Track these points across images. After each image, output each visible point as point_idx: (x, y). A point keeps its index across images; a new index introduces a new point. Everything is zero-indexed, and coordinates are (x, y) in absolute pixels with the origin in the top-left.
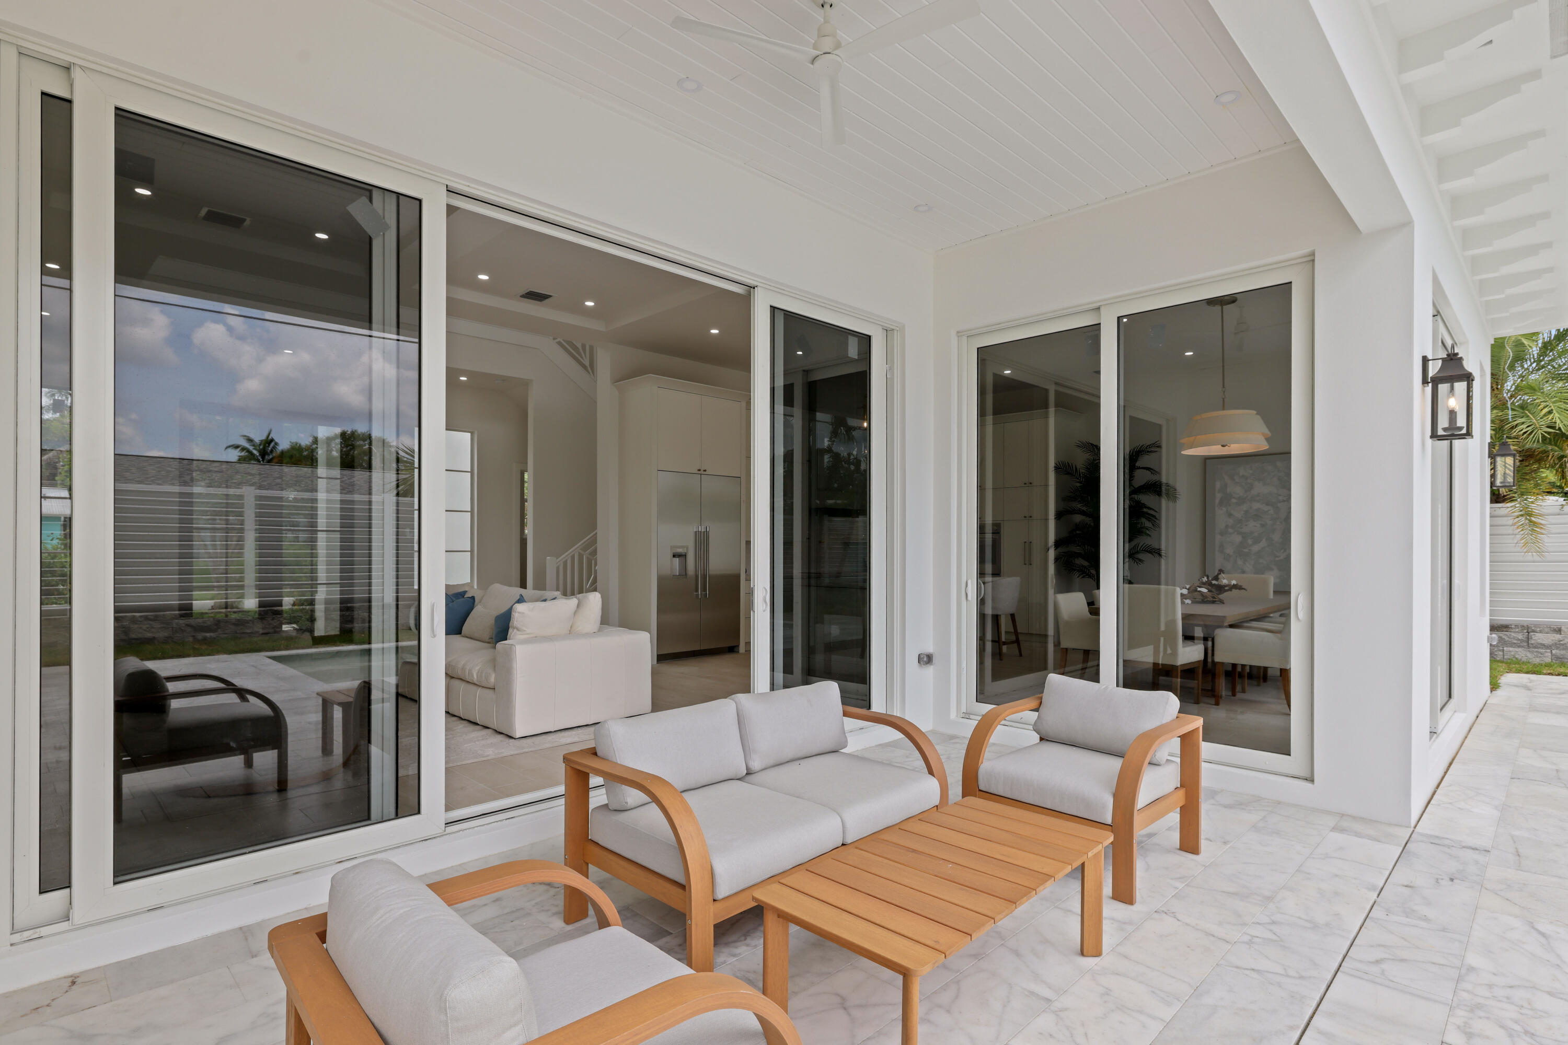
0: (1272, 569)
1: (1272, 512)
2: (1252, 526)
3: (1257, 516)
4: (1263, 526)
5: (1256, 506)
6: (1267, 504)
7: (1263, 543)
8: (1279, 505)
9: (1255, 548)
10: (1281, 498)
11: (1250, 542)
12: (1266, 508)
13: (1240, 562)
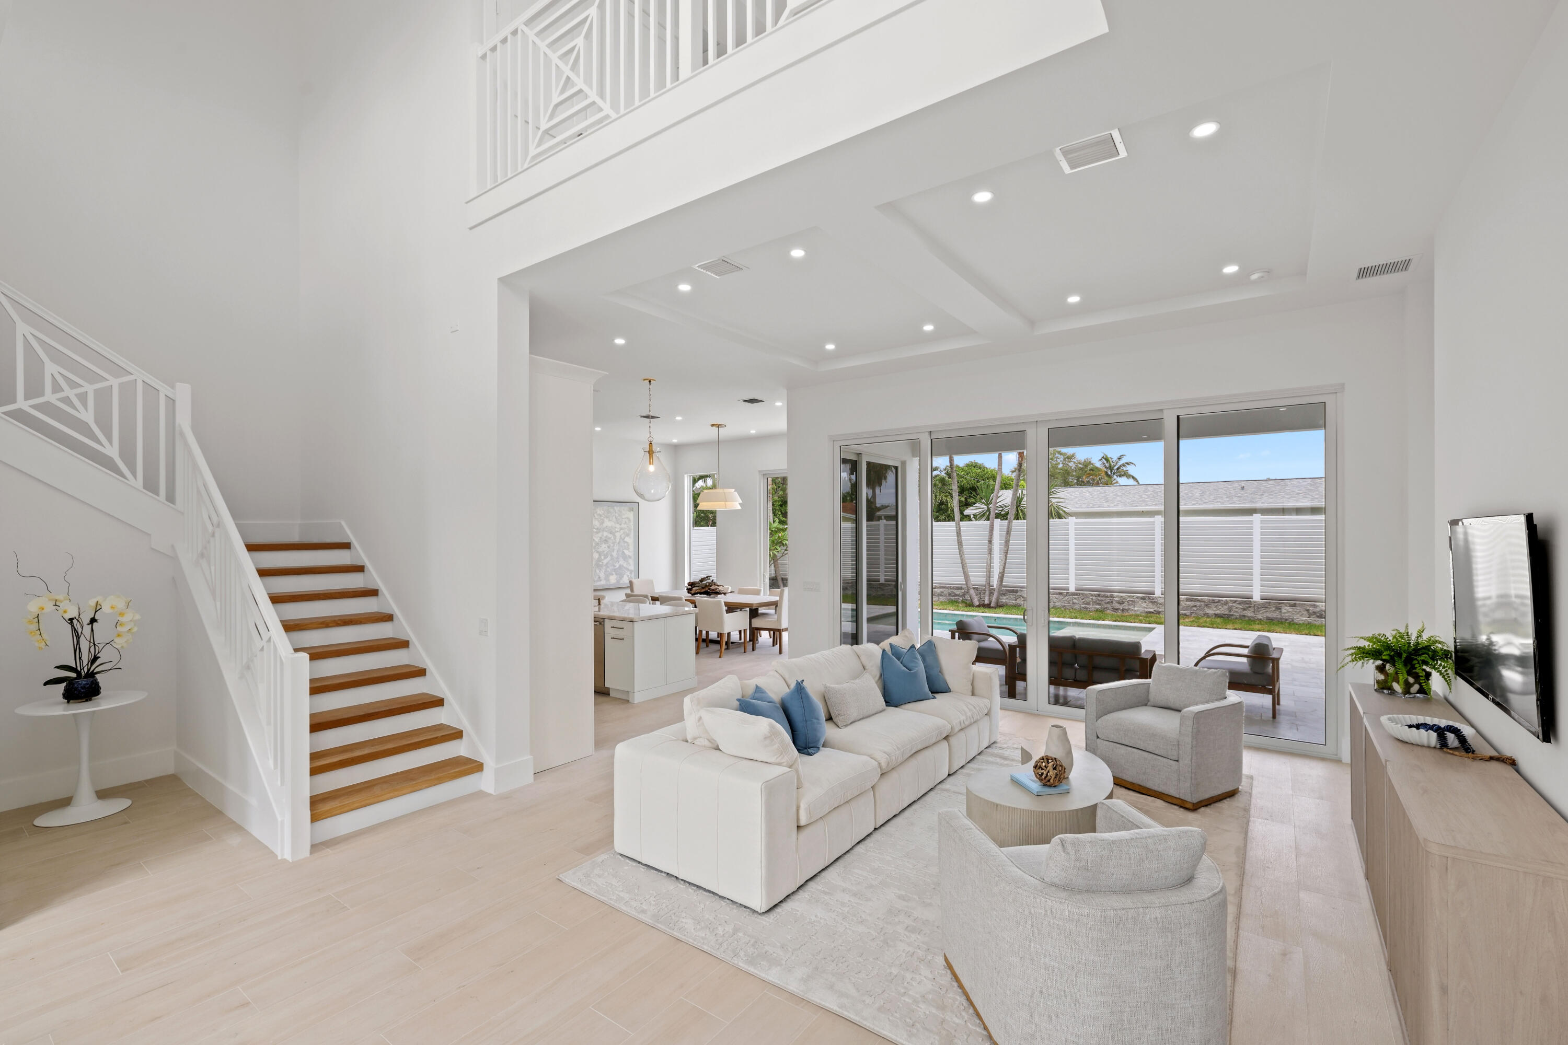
0: (613, 574)
1: (612, 538)
2: (604, 547)
3: (606, 541)
4: (609, 547)
5: (605, 534)
6: (611, 533)
7: (609, 559)
8: (616, 534)
9: (605, 562)
10: (617, 530)
11: (603, 557)
12: (610, 536)
13: (598, 571)
